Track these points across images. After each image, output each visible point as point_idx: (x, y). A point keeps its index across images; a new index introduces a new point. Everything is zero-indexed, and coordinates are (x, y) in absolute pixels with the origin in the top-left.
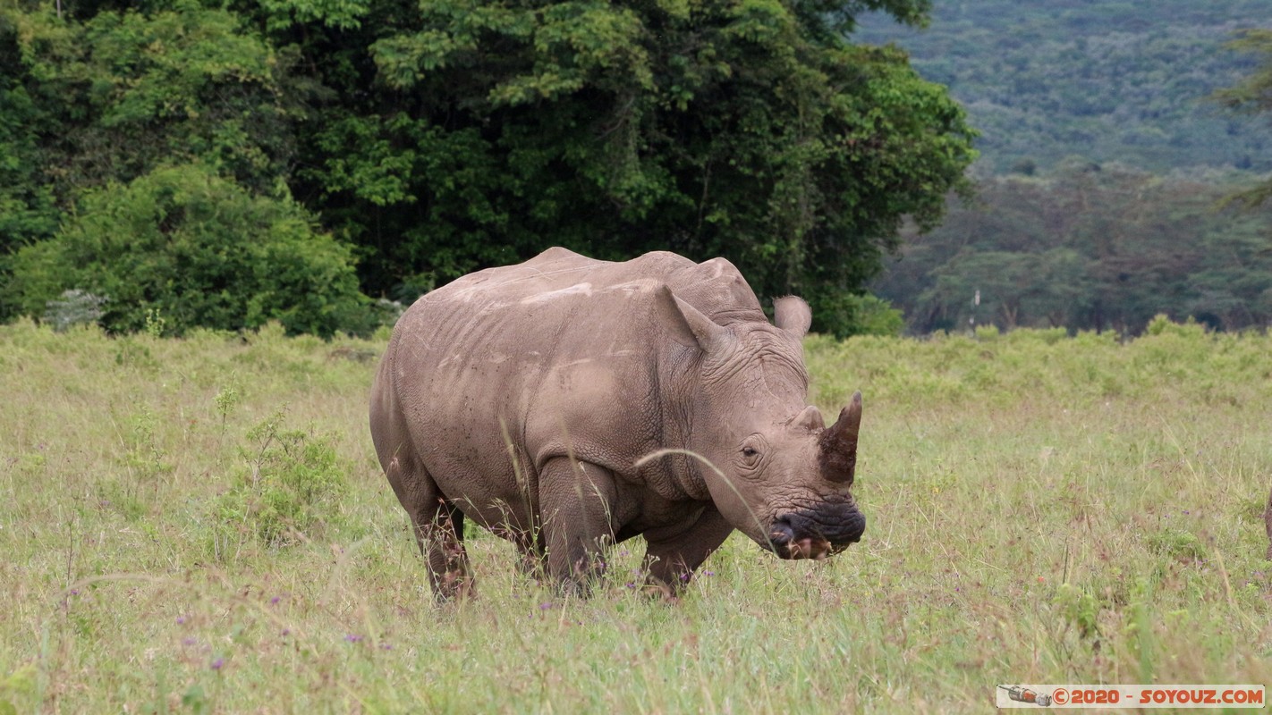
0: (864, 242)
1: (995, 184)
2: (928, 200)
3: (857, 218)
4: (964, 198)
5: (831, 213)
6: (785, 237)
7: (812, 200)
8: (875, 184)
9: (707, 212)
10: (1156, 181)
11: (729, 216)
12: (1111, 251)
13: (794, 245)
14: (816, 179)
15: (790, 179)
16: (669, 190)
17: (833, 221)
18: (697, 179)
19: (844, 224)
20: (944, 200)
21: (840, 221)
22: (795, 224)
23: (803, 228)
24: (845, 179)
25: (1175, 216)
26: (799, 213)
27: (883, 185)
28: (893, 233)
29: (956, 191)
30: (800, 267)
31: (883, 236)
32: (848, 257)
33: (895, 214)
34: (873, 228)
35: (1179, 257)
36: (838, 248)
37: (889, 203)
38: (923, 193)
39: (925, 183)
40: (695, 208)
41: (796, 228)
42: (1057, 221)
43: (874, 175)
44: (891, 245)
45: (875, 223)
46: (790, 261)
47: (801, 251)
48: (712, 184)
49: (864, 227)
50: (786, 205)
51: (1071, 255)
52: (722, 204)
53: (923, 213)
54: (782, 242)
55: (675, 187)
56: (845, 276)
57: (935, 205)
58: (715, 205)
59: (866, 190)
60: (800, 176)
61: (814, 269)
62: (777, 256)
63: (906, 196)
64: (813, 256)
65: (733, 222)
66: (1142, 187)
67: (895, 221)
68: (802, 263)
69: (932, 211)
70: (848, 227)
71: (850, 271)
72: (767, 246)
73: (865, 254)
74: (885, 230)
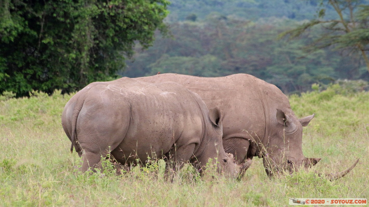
0: (117, 53)
1: (178, 25)
2: (146, 33)
3: (113, 42)
4: (163, 33)
5: (101, 39)
6: (80, 51)
7: (92, 33)
8: (121, 26)
9: (42, 38)
10: (252, 24)
11: (53, 41)
12: (232, 57)
13: (84, 54)
14: (94, 23)
15: (81, 24)
16: (25, 28)
17: (102, 43)
18: (38, 23)
19: (107, 44)
20: (153, 34)
21: (105, 43)
22: (85, 44)
23: (88, 46)
24: (108, 24)
25: (261, 40)
26: (86, 39)
27: (125, 26)
28: (130, 48)
29: (159, 30)
30: (87, 64)
31: (126, 50)
32: (109, 60)
33: (131, 40)
34: (121, 46)
35: (263, 59)
36: (105, 56)
37: (128, 35)
38: (144, 30)
39: (145, 26)
40: (37, 36)
41: (84, 46)
42: (206, 42)
43: (121, 22)
44: (129, 54)
45: (122, 44)
46: (82, 62)
47: (87, 57)
48: (45, 25)
49: (117, 46)
50: (80, 36)
51: (213, 58)
52: (50, 35)
53: (144, 40)
54: (78, 53)
55: (27, 27)
56: (108, 69)
57: (149, 36)
58: (47, 35)
59: (117, 28)
60: (86, 22)
61: (93, 65)
62: (76, 59)
63: (136, 32)
64: (93, 59)
65: (55, 43)
66: (246, 27)
67: (131, 43)
68: (88, 62)
69: (148, 39)
70: (110, 46)
71: (110, 67)
72: (71, 54)
73: (117, 58)
74: (126, 47)
